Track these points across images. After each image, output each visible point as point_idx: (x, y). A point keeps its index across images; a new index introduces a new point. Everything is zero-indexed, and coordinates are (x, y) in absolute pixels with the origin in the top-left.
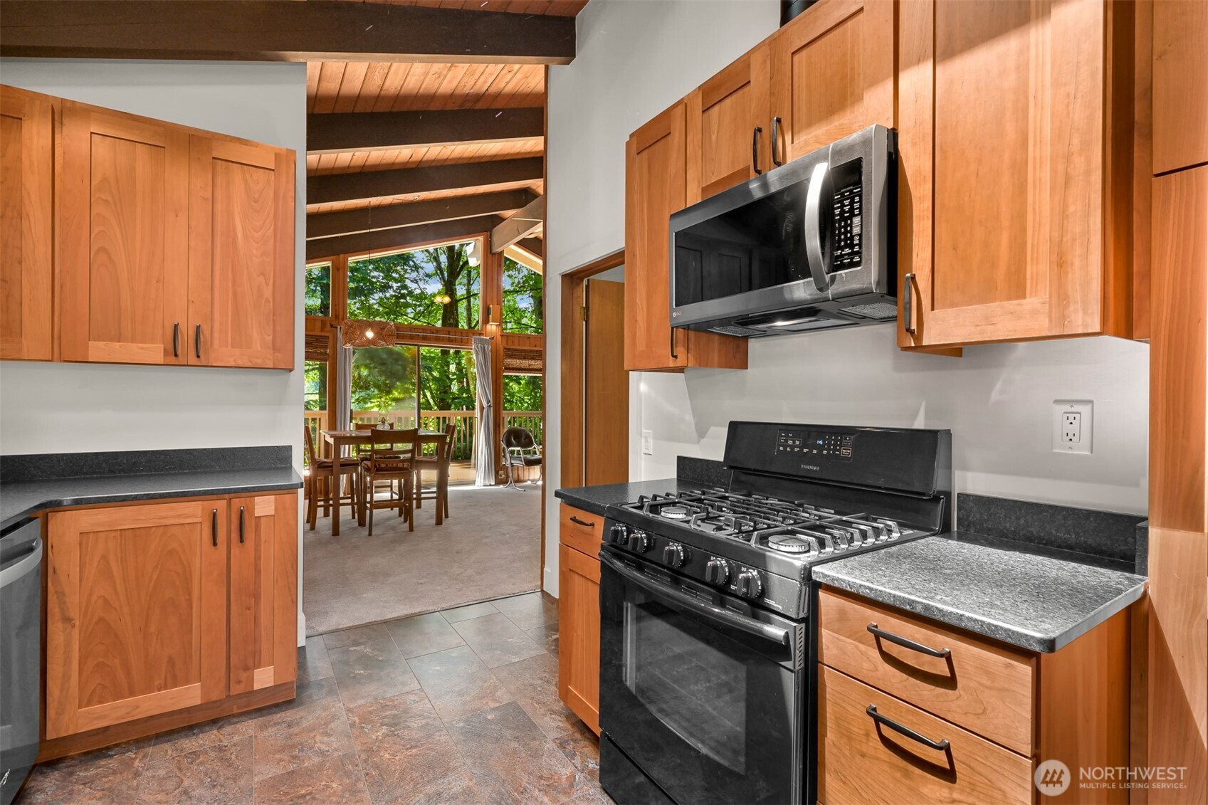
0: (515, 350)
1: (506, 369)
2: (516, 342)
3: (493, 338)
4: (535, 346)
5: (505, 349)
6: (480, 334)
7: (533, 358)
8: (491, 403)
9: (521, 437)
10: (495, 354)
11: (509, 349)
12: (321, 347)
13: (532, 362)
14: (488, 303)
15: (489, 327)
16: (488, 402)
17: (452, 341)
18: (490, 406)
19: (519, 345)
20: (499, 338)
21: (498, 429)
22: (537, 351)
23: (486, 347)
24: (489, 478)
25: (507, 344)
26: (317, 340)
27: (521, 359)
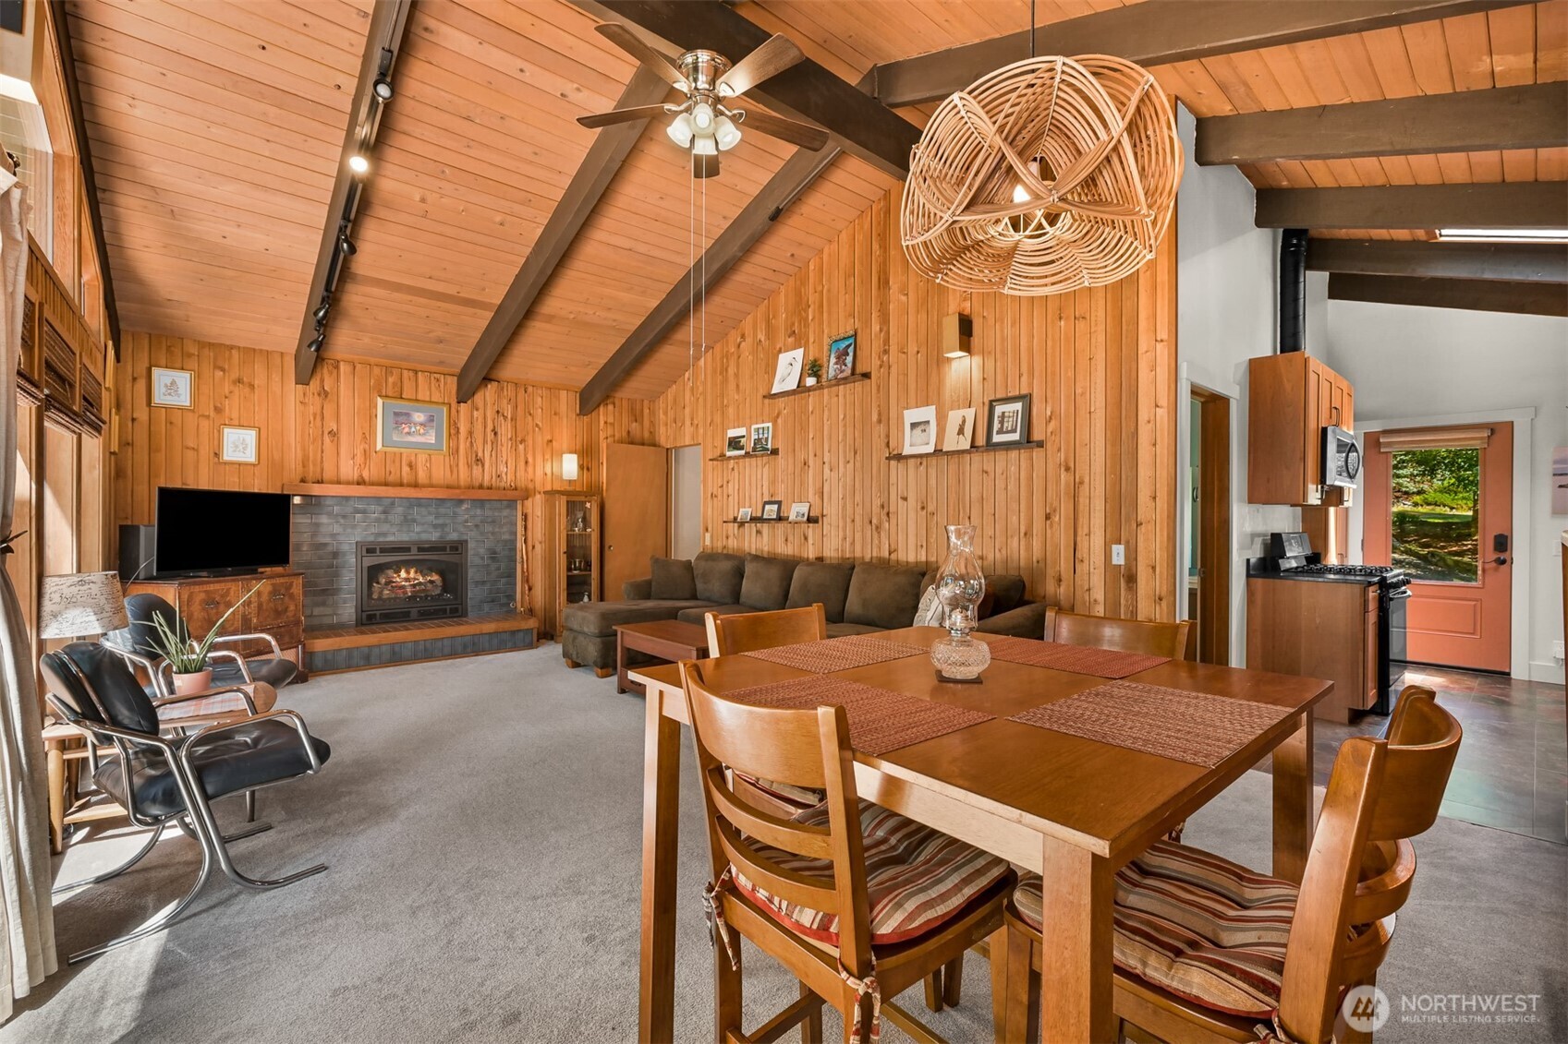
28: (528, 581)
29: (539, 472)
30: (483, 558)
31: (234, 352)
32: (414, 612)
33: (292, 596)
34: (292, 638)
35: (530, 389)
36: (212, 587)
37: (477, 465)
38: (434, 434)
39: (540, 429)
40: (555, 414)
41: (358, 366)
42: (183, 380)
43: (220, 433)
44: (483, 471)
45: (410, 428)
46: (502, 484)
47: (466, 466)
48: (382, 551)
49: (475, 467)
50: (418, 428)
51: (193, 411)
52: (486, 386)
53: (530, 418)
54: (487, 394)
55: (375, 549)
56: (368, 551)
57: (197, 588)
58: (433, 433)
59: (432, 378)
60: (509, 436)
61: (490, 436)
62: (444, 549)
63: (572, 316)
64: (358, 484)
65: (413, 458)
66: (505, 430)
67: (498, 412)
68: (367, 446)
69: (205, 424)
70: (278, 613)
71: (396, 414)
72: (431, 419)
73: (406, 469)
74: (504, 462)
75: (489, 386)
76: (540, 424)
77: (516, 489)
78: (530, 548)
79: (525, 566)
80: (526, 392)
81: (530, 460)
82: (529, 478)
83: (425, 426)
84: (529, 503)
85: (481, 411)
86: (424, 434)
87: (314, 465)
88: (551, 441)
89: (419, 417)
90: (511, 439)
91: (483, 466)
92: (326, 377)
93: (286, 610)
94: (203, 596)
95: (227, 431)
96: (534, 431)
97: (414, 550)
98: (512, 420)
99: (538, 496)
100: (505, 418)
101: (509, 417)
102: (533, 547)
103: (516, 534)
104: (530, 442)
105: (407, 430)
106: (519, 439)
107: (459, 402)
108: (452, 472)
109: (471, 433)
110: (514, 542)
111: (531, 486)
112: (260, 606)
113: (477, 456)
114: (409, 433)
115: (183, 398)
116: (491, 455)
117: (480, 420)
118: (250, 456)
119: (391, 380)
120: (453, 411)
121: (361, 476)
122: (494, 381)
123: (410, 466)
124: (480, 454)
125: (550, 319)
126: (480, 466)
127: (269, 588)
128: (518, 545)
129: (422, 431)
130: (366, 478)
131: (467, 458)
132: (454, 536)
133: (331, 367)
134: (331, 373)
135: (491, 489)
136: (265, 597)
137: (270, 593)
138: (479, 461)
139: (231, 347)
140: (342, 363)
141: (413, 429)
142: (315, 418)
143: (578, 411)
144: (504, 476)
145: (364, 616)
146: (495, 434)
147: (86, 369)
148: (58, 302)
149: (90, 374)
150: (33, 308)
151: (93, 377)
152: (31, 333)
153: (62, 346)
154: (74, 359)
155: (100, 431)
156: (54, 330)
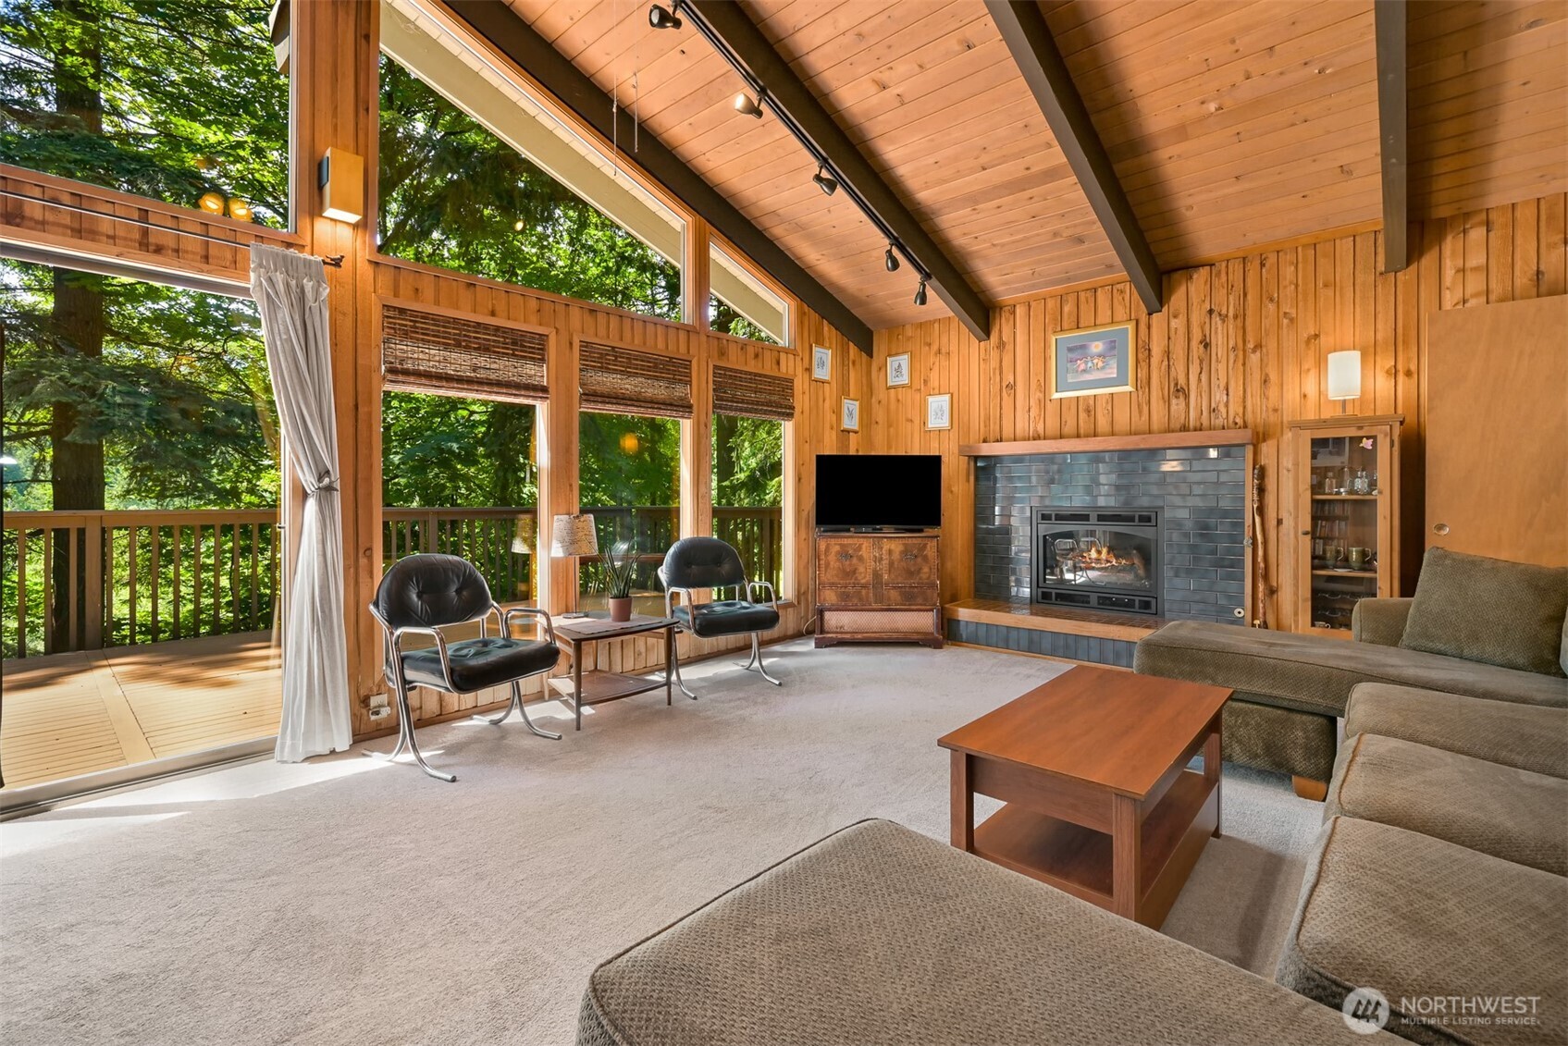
0: (425, 316)
1: (392, 371)
2: (428, 292)
3: (337, 263)
4: (493, 314)
5: (386, 307)
6: (289, 245)
7: (484, 349)
8: (335, 476)
9: (446, 586)
10: (349, 322)
11: (402, 311)
13: (482, 361)
14: (318, 146)
15: (321, 227)
16: (322, 474)
17: (159, 250)
18: (329, 488)
19: (437, 303)
20: (365, 271)
21: (363, 561)
22: (497, 329)
23: (308, 285)
25: (396, 295)
27: (446, 347)
28: (1266, 577)
29: (1291, 395)
30: (1187, 535)
31: (936, 325)
32: (1094, 599)
33: (925, 558)
34: (926, 599)
35: (1272, 259)
36: (845, 541)
37: (1177, 397)
38: (1115, 365)
39: (1292, 320)
40: (1326, 286)
41: (1033, 304)
42: (904, 360)
43: (926, 401)
44: (1188, 405)
45: (1086, 363)
46: (1219, 422)
47: (1161, 402)
48: (1059, 517)
49: (1174, 401)
50: (1095, 361)
51: (911, 387)
52: (1191, 277)
53: (1272, 307)
54: (1192, 289)
55: (1050, 515)
56: (1045, 517)
57: (833, 541)
58: (1113, 363)
59: (1115, 291)
60: (1232, 344)
61: (1196, 349)
62: (1131, 519)
63: (1212, 107)
64: (1034, 439)
65: (1092, 402)
66: (1222, 336)
67: (1211, 312)
68: (1041, 396)
69: (917, 396)
70: (910, 574)
71: (1070, 350)
72: (1112, 346)
73: (1083, 415)
74: (1222, 387)
75: (1195, 276)
76: (1293, 312)
77: (1245, 426)
78: (1272, 523)
79: (1260, 552)
80: (1262, 265)
81: (1273, 377)
82: (1271, 406)
83: (1104, 357)
84: (1267, 449)
85: (1182, 318)
86: (1103, 368)
87: (995, 423)
88: (1316, 336)
89: (1097, 347)
90: (1234, 349)
91: (1187, 397)
92: (1003, 327)
93: (919, 570)
94: (837, 548)
95: (931, 399)
96: (1279, 326)
97: (1093, 520)
98: (1236, 317)
99: (1288, 435)
100: (1224, 318)
101: (1231, 314)
102: (1279, 522)
103: (1243, 499)
104: (1271, 345)
105: (1082, 367)
106: (1251, 345)
107: (1150, 314)
108: (1140, 412)
109: (1168, 353)
110: (1240, 513)
111: (1273, 418)
112: (891, 564)
113: (1176, 384)
114: (1084, 371)
115: (905, 380)
116: (1200, 380)
117: (1182, 330)
118: (944, 423)
119: (1066, 309)
120: (1143, 327)
121: (1036, 431)
122: (1203, 266)
123: (1088, 411)
124: (1182, 381)
125: (1181, 132)
126: (1182, 399)
127: (901, 548)
128: (1248, 521)
129: (1100, 364)
130: (1041, 432)
131: (1162, 389)
132: (1145, 502)
133: (1008, 314)
134: (1008, 320)
135: (1201, 430)
136: (896, 556)
137: (901, 552)
138: (1182, 392)
139: (935, 321)
140: (1018, 306)
141: (1090, 364)
142: (994, 373)
143: (1381, 267)
144: (1223, 410)
145: (1040, 594)
146: (1207, 345)
147: (731, 370)
148: (632, 327)
149: (746, 373)
150: (543, 337)
151: (756, 375)
152: (538, 354)
153: (643, 357)
154: (687, 364)
155: (789, 416)
156: (613, 348)
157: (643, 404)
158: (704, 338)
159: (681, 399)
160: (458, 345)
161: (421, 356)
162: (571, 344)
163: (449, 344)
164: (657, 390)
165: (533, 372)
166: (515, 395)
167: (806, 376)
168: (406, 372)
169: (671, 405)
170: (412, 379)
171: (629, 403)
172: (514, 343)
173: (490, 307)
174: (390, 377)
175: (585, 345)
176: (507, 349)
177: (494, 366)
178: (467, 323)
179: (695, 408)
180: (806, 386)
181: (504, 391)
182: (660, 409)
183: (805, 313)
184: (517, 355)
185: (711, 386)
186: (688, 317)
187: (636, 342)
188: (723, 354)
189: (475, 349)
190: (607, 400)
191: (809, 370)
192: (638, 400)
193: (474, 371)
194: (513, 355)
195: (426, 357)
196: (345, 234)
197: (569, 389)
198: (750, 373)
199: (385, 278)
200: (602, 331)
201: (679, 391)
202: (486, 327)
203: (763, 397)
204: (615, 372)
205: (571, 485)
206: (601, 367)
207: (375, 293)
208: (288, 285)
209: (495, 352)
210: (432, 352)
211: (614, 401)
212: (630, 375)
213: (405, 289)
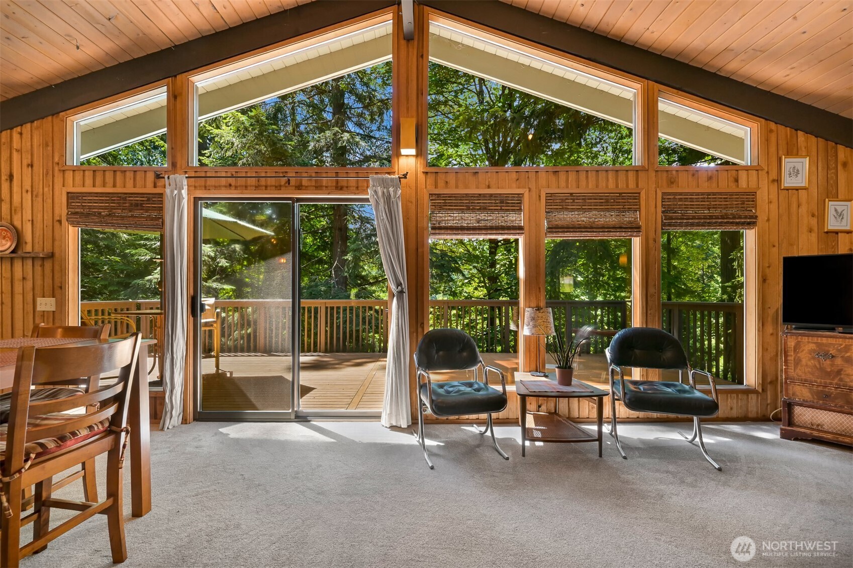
0: (451, 196)
1: (433, 228)
2: (452, 182)
3: (405, 176)
4: (489, 187)
5: (431, 195)
7: (484, 209)
8: (405, 285)
10: (413, 206)
11: (439, 195)
12: (154, 209)
13: (482, 216)
14: (399, 118)
15: (399, 160)
16: (399, 284)
18: (402, 292)
19: (457, 187)
20: (421, 177)
21: (416, 326)
22: (491, 195)
23: (392, 190)
24: (397, 415)
25: (436, 187)
26: (149, 200)
27: (462, 211)
36: (826, 340)
94: (814, 346)
147: (681, 194)
148: (587, 177)
149: (698, 194)
150: (520, 196)
151: (709, 194)
152: (517, 206)
153: (595, 196)
154: (636, 196)
155: (751, 224)
156: (571, 194)
157: (595, 230)
158: (653, 174)
159: (630, 222)
160: (468, 209)
161: (449, 218)
162: (540, 196)
163: (463, 209)
164: (611, 218)
165: (513, 218)
166: (501, 234)
167: (774, 188)
168: (440, 228)
169: (621, 228)
170: (443, 231)
171: (583, 230)
172: (502, 202)
173: (487, 184)
174: (433, 231)
175: (550, 196)
176: (497, 206)
177: (489, 218)
178: (473, 195)
179: (643, 228)
180: (774, 196)
181: (495, 232)
182: (611, 232)
183: (771, 131)
184: (503, 209)
185: (660, 209)
186: (639, 160)
187: (590, 186)
188: (672, 183)
189: (478, 209)
190: (566, 230)
191: (778, 181)
192: (592, 228)
193: (478, 223)
194: (501, 209)
195: (452, 218)
196: (412, 160)
197: (538, 225)
198: (703, 194)
199: (430, 179)
200: (563, 183)
201: (628, 217)
202: (484, 195)
203: (717, 213)
204: (573, 210)
205: (540, 288)
206: (562, 209)
207: (426, 187)
208: (383, 193)
209: (489, 210)
210: (455, 215)
211: (572, 230)
212: (585, 210)
213: (441, 183)
